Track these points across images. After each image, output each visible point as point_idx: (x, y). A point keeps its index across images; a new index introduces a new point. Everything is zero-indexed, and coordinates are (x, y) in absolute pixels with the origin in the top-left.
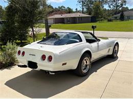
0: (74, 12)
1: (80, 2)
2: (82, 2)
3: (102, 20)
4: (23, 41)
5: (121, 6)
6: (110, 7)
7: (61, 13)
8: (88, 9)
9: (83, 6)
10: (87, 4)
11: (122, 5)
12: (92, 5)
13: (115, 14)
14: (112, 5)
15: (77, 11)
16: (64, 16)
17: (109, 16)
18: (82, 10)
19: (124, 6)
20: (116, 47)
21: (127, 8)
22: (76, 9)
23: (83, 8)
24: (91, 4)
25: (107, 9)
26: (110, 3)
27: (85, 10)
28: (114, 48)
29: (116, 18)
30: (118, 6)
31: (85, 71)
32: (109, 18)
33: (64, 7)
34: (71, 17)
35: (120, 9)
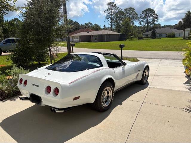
0: (102, 30)
1: (108, 18)
2: (111, 18)
3: (132, 38)
4: (41, 62)
5: (153, 23)
6: (141, 24)
7: (88, 31)
8: (117, 26)
9: (111, 23)
10: (116, 21)
11: (153, 21)
12: (121, 22)
13: (146, 31)
14: (142, 21)
15: (105, 28)
16: (90, 33)
17: (140, 33)
18: (110, 27)
19: (156, 23)
20: (146, 71)
21: (159, 25)
22: (104, 26)
23: (111, 25)
24: (120, 20)
25: (137, 26)
26: (141, 20)
27: (114, 27)
28: (144, 72)
29: (147, 35)
30: (149, 22)
31: (106, 105)
32: (140, 36)
33: (91, 24)
34: (99, 35)
35: (152, 26)
